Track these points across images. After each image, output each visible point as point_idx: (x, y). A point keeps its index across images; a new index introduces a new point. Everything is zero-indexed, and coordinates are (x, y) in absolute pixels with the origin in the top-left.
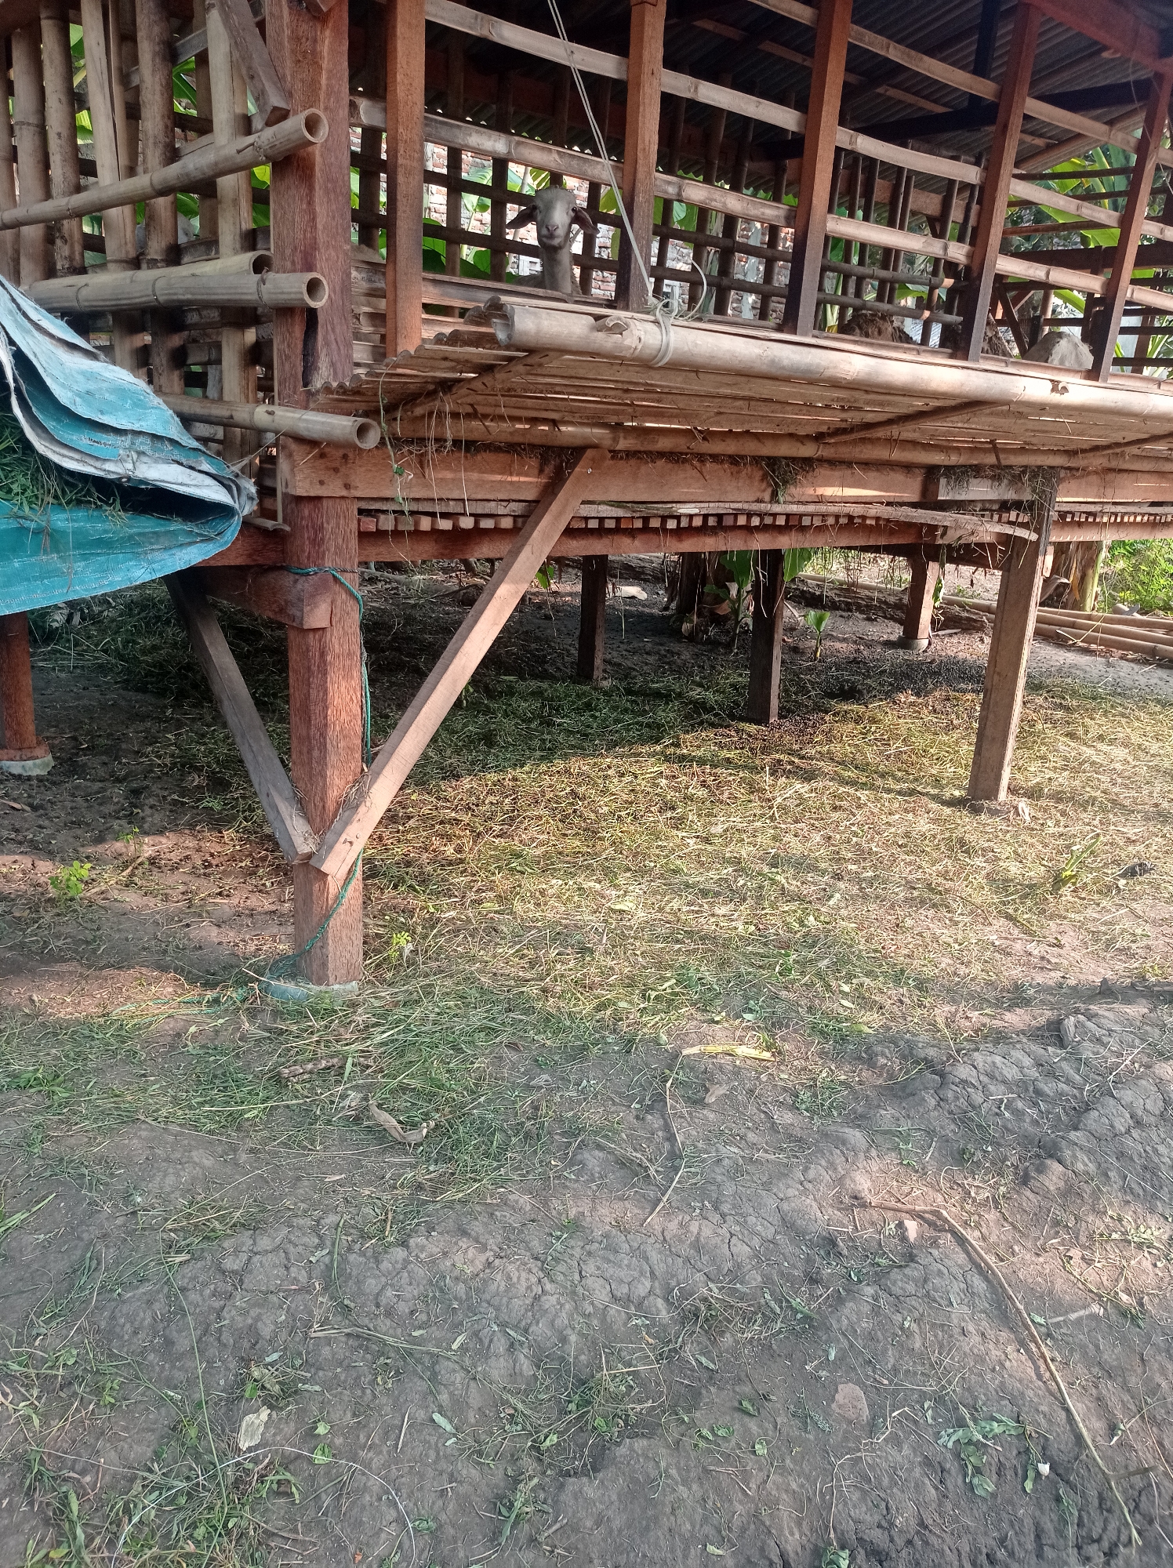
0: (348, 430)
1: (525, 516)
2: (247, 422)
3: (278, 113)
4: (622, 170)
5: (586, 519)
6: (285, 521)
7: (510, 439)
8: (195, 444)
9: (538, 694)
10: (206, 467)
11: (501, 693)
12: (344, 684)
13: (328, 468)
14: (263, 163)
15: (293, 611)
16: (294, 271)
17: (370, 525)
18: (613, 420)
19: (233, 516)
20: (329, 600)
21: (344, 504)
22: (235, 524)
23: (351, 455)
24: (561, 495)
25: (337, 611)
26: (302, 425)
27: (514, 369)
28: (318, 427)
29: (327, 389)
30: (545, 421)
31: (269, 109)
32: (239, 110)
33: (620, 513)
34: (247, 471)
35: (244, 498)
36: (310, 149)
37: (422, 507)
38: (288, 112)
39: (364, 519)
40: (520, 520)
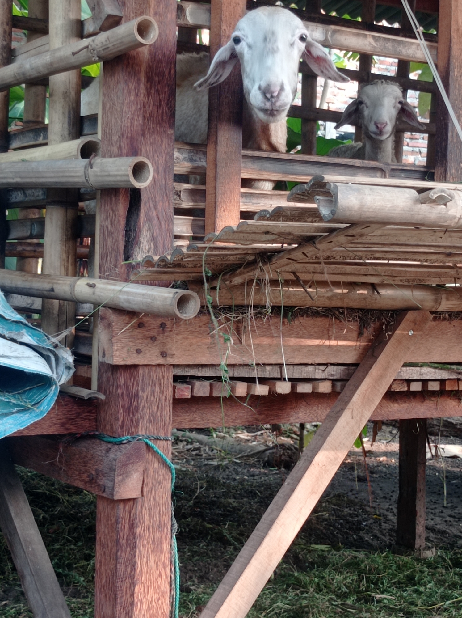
0: (168, 302)
1: (344, 380)
2: (68, 295)
3: (111, 20)
4: (437, 48)
5: (409, 382)
6: (100, 389)
7: (327, 304)
8: (17, 317)
9: (354, 565)
10: (27, 339)
11: (312, 564)
12: (152, 558)
13: (145, 337)
14: (95, 62)
15: (103, 481)
16: (120, 155)
17: (185, 392)
18: (434, 282)
19: (50, 385)
20: (141, 469)
21: (160, 372)
22: (53, 393)
23: (168, 324)
24: (382, 358)
25: (149, 480)
26: (123, 297)
27: (334, 240)
28: (139, 299)
29: (149, 262)
30: (364, 285)
31: (104, 17)
32: (73, 16)
33: (444, 375)
34: (66, 342)
35: (62, 368)
36: (140, 49)
37: (238, 373)
38: (120, 18)
39: (179, 386)
40: (339, 384)
